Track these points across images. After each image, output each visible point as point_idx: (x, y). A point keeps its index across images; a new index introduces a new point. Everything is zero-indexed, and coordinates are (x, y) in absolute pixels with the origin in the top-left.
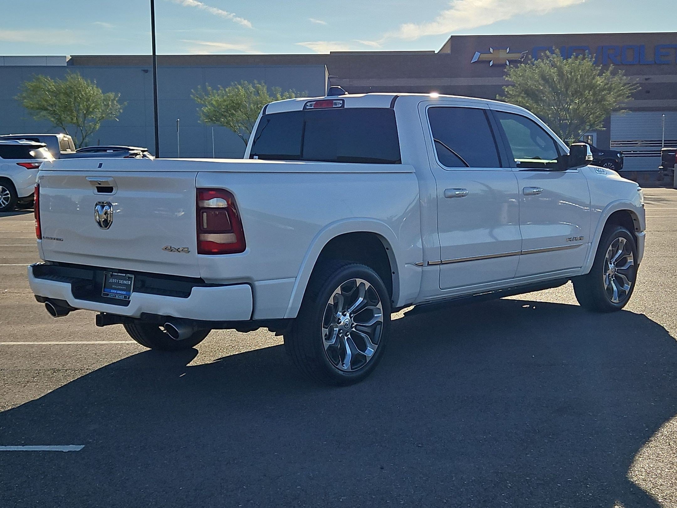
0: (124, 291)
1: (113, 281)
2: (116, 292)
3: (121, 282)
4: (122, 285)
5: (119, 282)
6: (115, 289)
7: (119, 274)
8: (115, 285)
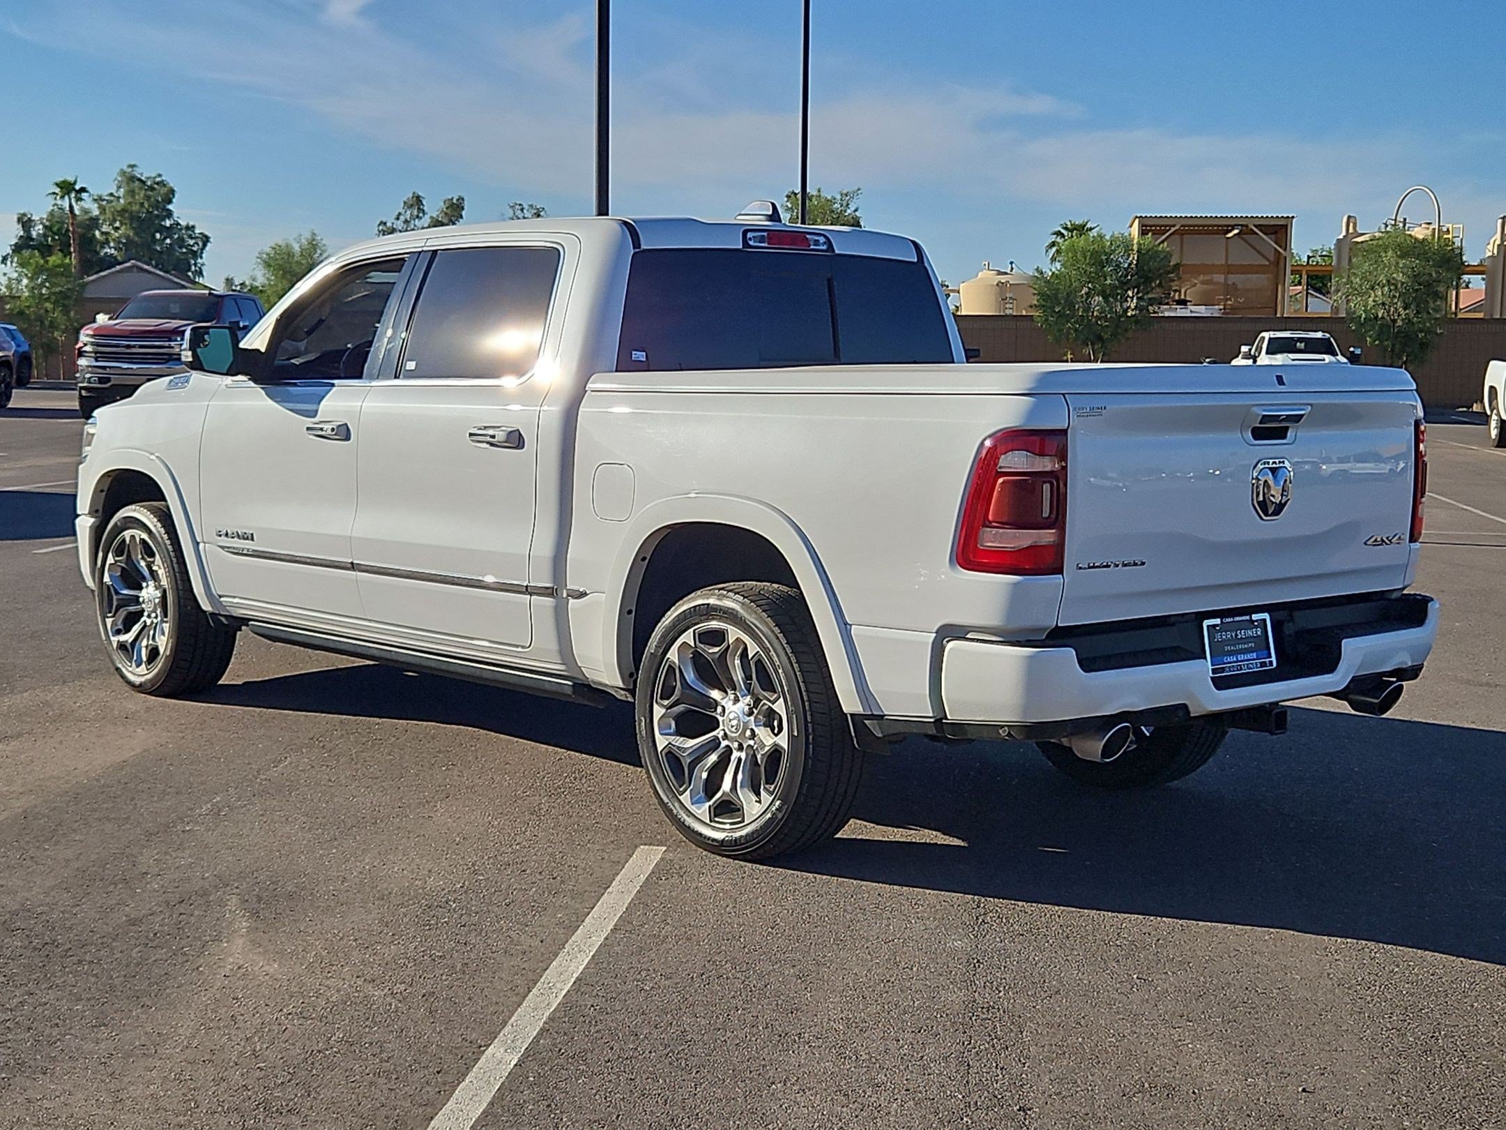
0: (1253, 652)
1: (1224, 637)
2: (1235, 659)
3: (1241, 634)
4: (1245, 641)
5: (1236, 635)
6: (1231, 653)
7: (1237, 619)
8: (1231, 645)
